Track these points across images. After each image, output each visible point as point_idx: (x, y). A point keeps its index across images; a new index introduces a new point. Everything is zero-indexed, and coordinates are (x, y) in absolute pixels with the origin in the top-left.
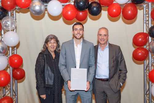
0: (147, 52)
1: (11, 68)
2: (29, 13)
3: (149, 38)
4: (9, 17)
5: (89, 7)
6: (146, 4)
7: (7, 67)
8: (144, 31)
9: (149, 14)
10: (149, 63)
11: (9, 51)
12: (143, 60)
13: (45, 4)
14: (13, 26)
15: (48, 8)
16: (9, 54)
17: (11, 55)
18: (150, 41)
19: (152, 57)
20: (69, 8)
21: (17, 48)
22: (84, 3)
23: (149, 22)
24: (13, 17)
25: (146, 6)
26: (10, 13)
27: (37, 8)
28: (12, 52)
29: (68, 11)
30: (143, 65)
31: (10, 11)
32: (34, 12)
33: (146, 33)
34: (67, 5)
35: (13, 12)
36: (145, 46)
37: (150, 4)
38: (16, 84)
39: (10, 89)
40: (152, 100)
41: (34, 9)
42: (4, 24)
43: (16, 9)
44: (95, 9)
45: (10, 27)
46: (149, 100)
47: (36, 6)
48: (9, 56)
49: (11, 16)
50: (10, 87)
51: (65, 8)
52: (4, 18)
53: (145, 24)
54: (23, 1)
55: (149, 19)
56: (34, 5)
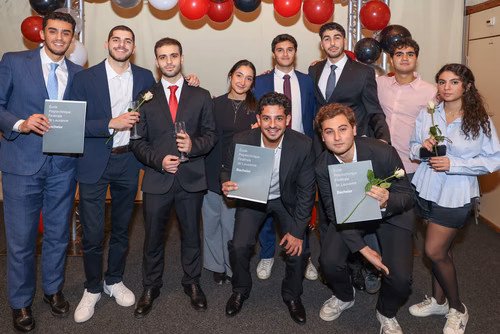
2: (109, 3)
8: (348, 48)
9: (357, 15)
23: (357, 30)
24: (78, 11)
26: (69, 1)
32: (118, 1)
33: (352, 52)
49: (71, 8)
55: (357, 25)
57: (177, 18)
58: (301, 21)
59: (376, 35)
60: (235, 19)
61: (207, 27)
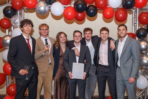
2: (35, 13)
4: (18, 16)
5: (87, 9)
6: (134, 9)
8: (132, 32)
9: (137, 18)
13: (49, 6)
15: (52, 9)
20: (70, 10)
22: (83, 5)
23: (136, 25)
24: (22, 16)
25: (135, 11)
27: (42, 8)
29: (69, 12)
31: (19, 11)
32: (39, 12)
33: (134, 34)
34: (68, 7)
35: (22, 11)
37: (138, 9)
41: (39, 10)
42: (13, 21)
43: (24, 9)
44: (92, 11)
47: (41, 6)
51: (66, 9)
52: (13, 16)
53: (133, 26)
54: (30, 2)
55: (137, 22)
56: (39, 6)
57: (63, 19)
58: (113, 21)
60: (86, 20)
61: (75, 23)
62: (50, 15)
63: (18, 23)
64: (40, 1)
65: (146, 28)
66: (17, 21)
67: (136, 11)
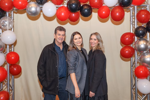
0: (133, 50)
1: (8, 64)
2: (26, 14)
3: (135, 37)
4: (7, 18)
5: (81, 9)
6: (132, 7)
7: (5, 64)
8: (131, 31)
9: (135, 16)
10: (135, 60)
11: (6, 49)
12: (129, 58)
13: (40, 6)
14: (11, 26)
15: (43, 9)
16: (6, 51)
17: (8, 52)
18: (136, 40)
19: (137, 55)
20: (62, 10)
21: (14, 46)
22: (76, 5)
23: (135, 23)
24: (11, 18)
26: (7, 13)
27: (33, 9)
28: (9, 49)
29: (62, 12)
30: (130, 61)
31: (8, 12)
32: (30, 13)
33: (132, 33)
34: (61, 7)
35: (11, 13)
36: (131, 45)
37: (136, 7)
38: (13, 79)
39: (7, 84)
40: (138, 94)
41: (30, 11)
42: (2, 23)
43: (13, 10)
44: (86, 11)
45: (7, 27)
46: (135, 94)
47: (32, 7)
48: (6, 53)
49: (8, 16)
50: (7, 82)
51: (59, 9)
52: (2, 18)
53: (131, 25)
54: (20, 3)
55: (135, 21)
56: (30, 7)
57: (55, 19)
58: (110, 20)
59: (144, 25)
60: (81, 20)
61: (68, 24)
62: (42, 16)
63: (8, 26)
64: (30, 2)
65: (145, 27)
66: (6, 23)
67: (134, 9)
